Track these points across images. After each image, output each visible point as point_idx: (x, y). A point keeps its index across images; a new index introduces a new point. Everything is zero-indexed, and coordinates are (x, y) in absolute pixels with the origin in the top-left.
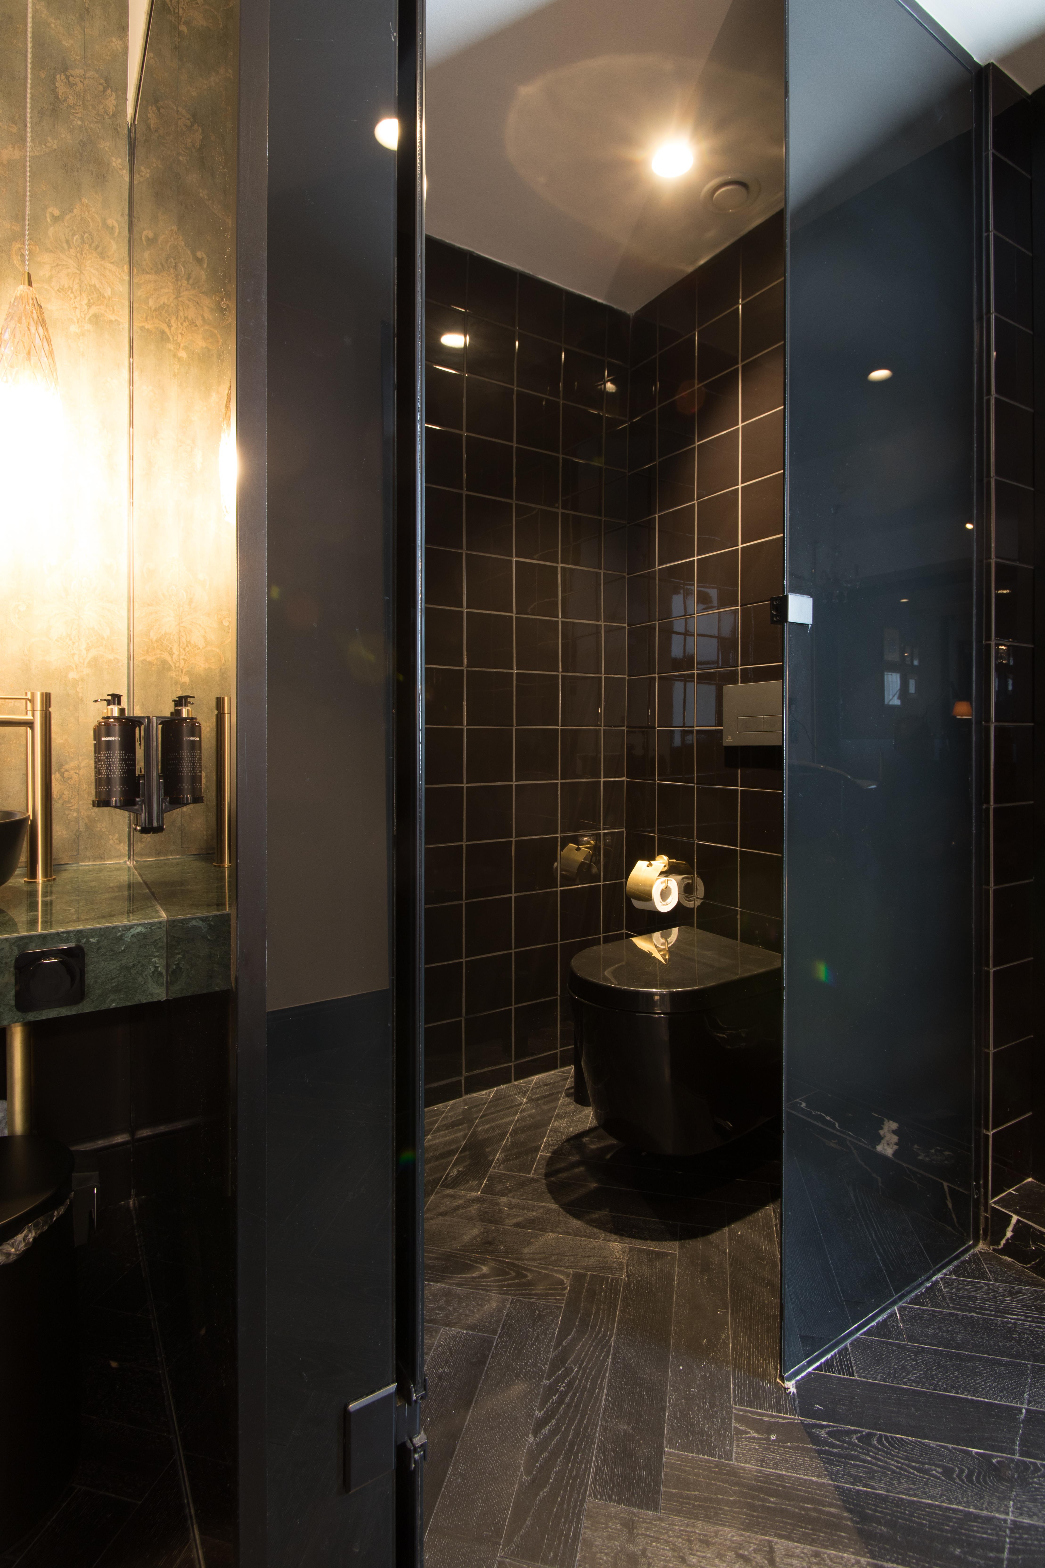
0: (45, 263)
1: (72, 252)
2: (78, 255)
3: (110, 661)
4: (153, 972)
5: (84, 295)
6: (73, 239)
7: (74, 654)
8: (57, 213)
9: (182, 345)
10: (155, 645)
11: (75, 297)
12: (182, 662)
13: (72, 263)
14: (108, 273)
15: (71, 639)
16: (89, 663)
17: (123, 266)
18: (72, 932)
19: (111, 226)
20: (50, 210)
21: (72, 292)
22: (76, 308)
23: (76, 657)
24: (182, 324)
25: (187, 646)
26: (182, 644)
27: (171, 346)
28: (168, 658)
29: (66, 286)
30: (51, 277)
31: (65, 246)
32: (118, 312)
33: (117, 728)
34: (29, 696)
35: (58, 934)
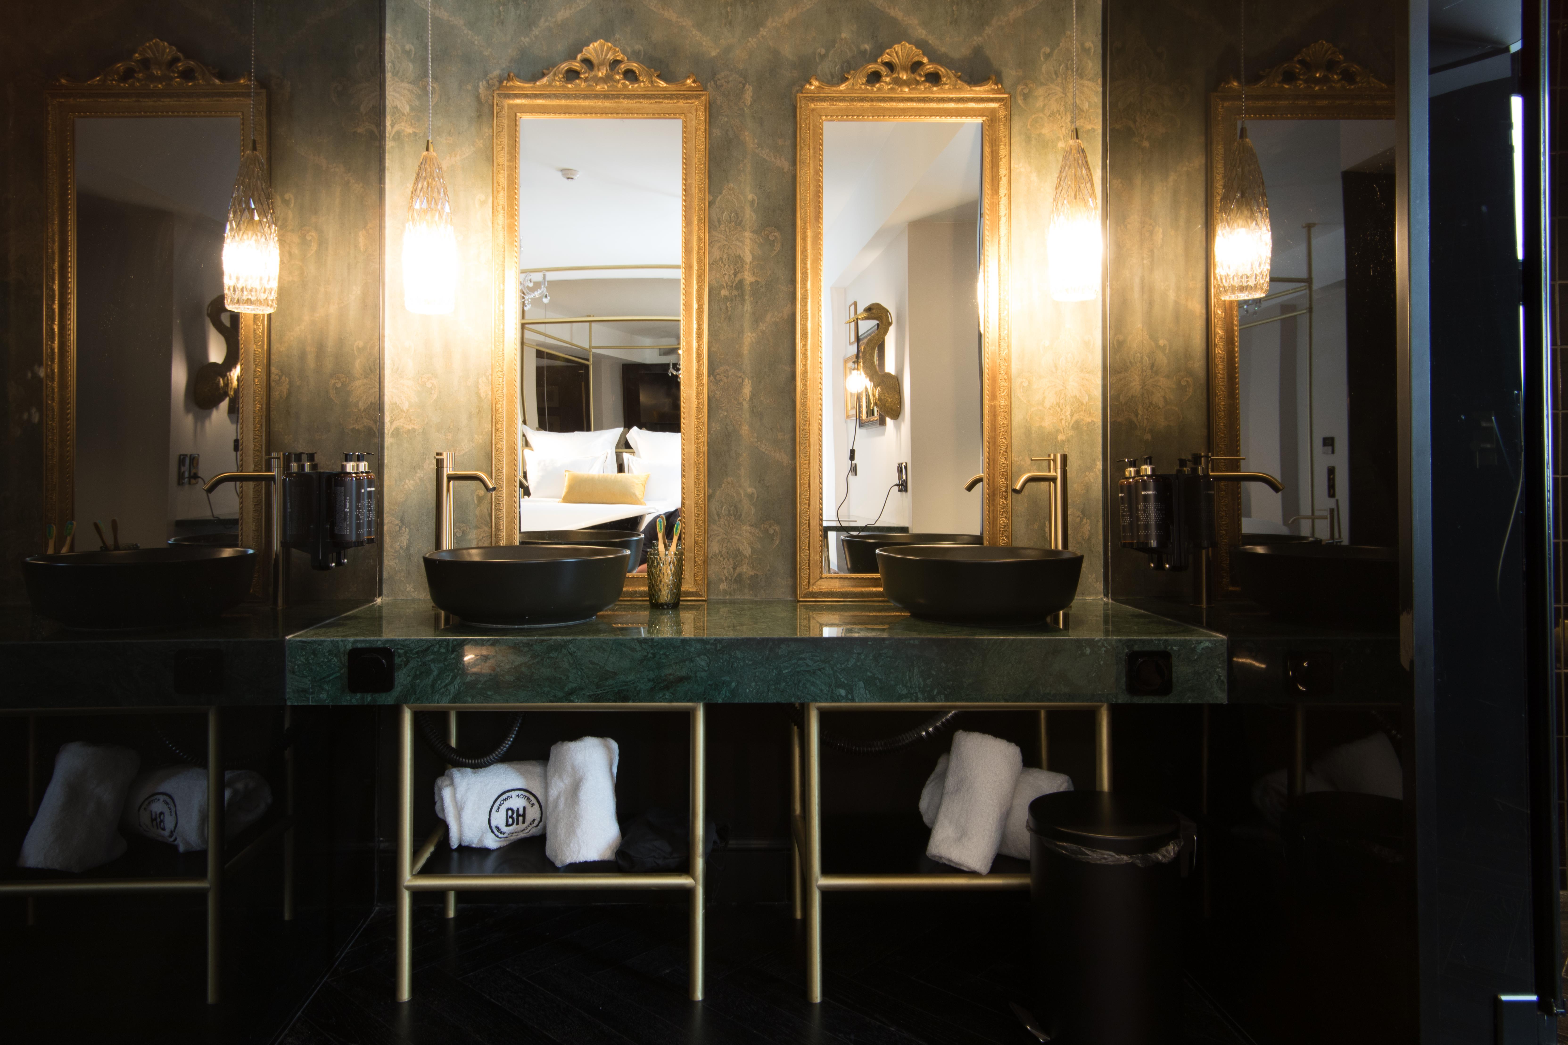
0: (1039, 96)
1: (1059, 80)
2: (1064, 81)
3: (1089, 423)
4: (1217, 680)
5: (1068, 114)
6: (1059, 69)
7: (1062, 419)
8: (1048, 50)
9: (1145, 136)
10: (1124, 407)
11: (1062, 118)
12: (1145, 421)
13: (1059, 89)
14: (1086, 89)
15: (1059, 407)
16: (1072, 426)
17: (1097, 80)
18: (1162, 640)
19: (1087, 48)
20: (1043, 50)
21: (1059, 114)
22: (1062, 126)
23: (1063, 422)
24: (1145, 117)
25: (1149, 406)
26: (1145, 405)
27: (1136, 140)
28: (1134, 419)
29: (1055, 110)
30: (1044, 106)
31: (1054, 77)
32: (1094, 120)
33: (1151, 483)
34: (1052, 457)
35: (1152, 640)
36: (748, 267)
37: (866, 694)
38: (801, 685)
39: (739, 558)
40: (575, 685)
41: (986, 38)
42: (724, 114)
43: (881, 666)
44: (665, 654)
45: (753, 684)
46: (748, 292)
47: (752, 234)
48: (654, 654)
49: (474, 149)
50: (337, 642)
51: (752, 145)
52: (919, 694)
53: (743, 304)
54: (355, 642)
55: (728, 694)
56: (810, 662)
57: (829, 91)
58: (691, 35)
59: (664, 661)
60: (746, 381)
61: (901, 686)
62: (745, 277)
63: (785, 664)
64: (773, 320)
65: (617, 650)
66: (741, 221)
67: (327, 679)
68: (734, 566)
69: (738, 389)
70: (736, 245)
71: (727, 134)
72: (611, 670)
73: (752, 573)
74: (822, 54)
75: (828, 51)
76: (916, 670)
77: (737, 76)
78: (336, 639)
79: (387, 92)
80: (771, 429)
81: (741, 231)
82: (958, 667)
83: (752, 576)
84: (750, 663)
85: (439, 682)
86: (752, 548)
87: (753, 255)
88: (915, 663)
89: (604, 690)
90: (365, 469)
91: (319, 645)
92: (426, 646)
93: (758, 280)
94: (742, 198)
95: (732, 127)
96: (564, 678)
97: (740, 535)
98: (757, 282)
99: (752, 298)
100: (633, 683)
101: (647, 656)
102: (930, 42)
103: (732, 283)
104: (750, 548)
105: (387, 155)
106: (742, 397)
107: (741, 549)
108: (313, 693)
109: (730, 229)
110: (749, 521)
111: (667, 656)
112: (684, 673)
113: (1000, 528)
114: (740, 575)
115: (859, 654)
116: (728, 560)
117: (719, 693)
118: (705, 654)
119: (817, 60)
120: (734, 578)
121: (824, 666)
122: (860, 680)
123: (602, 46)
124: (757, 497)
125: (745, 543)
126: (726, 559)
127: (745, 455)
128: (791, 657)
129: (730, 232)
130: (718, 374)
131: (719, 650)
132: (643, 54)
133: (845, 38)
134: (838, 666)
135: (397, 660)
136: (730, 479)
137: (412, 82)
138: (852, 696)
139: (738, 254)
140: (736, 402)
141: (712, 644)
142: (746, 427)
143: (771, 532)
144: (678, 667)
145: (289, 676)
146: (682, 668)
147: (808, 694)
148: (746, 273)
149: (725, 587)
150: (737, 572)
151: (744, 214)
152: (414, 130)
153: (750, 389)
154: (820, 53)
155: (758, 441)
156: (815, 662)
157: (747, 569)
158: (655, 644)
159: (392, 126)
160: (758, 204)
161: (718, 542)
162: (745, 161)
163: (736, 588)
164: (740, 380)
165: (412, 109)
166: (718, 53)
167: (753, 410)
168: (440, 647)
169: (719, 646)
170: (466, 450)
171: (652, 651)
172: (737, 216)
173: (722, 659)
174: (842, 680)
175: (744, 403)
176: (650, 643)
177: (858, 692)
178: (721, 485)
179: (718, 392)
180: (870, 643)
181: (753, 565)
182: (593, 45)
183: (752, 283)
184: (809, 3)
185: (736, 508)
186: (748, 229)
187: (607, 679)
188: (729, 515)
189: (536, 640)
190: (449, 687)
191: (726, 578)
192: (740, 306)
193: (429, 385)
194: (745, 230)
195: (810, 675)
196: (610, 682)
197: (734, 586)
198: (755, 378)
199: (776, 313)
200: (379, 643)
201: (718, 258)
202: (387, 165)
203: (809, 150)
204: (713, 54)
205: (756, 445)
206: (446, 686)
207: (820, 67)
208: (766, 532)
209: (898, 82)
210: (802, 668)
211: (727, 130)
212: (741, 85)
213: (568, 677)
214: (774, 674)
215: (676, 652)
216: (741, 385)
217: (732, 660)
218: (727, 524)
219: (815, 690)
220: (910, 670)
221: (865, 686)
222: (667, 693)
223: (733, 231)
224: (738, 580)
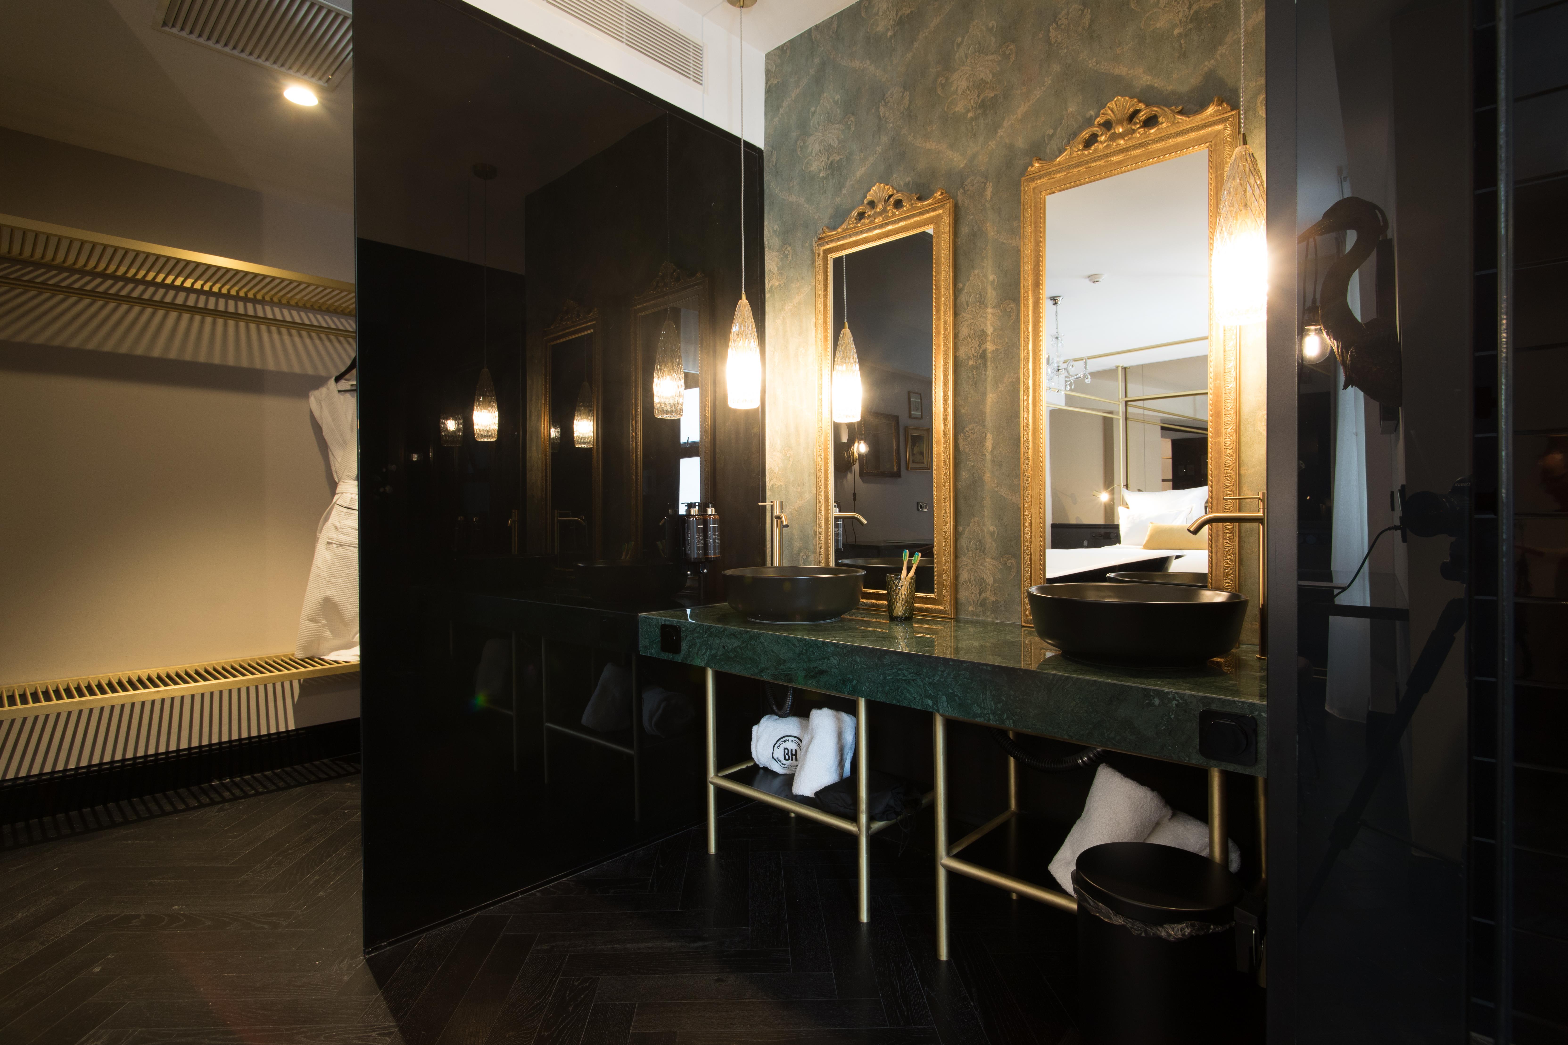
18: (1246, 703)
35: (1234, 702)
36: (990, 338)
37: (948, 708)
38: (900, 690)
39: (984, 585)
40: (764, 666)
41: (1219, 58)
42: (970, 213)
43: (960, 685)
44: (812, 651)
45: (867, 684)
46: (989, 360)
47: (993, 309)
48: (806, 650)
49: (810, 287)
50: (658, 619)
51: (992, 233)
52: (991, 715)
53: (986, 371)
54: (665, 620)
55: (851, 689)
56: (906, 673)
57: (1048, 167)
58: (945, 156)
59: (812, 656)
60: (988, 435)
61: (976, 705)
62: (988, 347)
63: (888, 672)
64: (1009, 380)
65: (785, 644)
66: (984, 300)
67: (655, 642)
68: (979, 592)
69: (982, 442)
70: (981, 321)
71: (972, 229)
72: (783, 658)
73: (994, 599)
74: (1050, 134)
75: (1055, 129)
76: (988, 693)
77: (980, 178)
78: (658, 618)
79: (766, 261)
80: (1009, 475)
81: (984, 308)
82: (1025, 697)
83: (993, 601)
84: (865, 667)
85: (700, 652)
86: (994, 578)
87: (993, 327)
88: (988, 687)
89: (779, 672)
90: (695, 513)
91: (652, 620)
92: (693, 628)
93: (998, 348)
94: (985, 280)
95: (977, 222)
96: (758, 660)
97: (984, 566)
98: (997, 350)
99: (993, 364)
100: (795, 670)
101: (802, 651)
102: (1156, 85)
103: (978, 354)
104: (992, 578)
105: (766, 303)
106: (985, 449)
107: (985, 578)
108: (649, 649)
109: (975, 308)
110: (991, 555)
111: (814, 653)
112: (823, 667)
113: (1224, 570)
114: (984, 600)
115: (943, 672)
116: (975, 586)
117: (846, 687)
118: (836, 655)
119: (1046, 141)
120: (979, 602)
121: (916, 678)
122: (943, 695)
123: (879, 187)
124: (998, 534)
125: (988, 573)
126: (974, 586)
127: (987, 498)
128: (893, 666)
129: (975, 311)
130: (967, 432)
131: (845, 653)
132: (911, 183)
133: (1072, 112)
134: (927, 679)
135: (682, 635)
136: (976, 519)
137: (778, 251)
138: (937, 707)
139: (982, 328)
140: (980, 454)
141: (841, 648)
142: (988, 475)
143: (1009, 564)
144: (820, 662)
145: (641, 637)
146: (823, 664)
147: (905, 699)
148: (988, 343)
149: (973, 609)
150: (982, 597)
151: (986, 293)
152: (779, 283)
153: (992, 442)
154: (1049, 134)
155: (998, 486)
156: (910, 674)
157: (990, 595)
158: (807, 643)
159: (769, 283)
160: (997, 283)
161: (968, 571)
162: (987, 248)
163: (981, 610)
164: (984, 435)
165: (778, 269)
166: (966, 163)
167: (994, 460)
168: (700, 629)
169: (845, 651)
170: (808, 499)
171: (805, 648)
172: (981, 296)
173: (847, 660)
174: (930, 692)
175: (987, 454)
176: (804, 642)
177: (941, 704)
178: (970, 524)
179: (967, 447)
180: (951, 663)
181: (995, 592)
182: (873, 189)
183: (993, 351)
184: (1039, 93)
185: (981, 543)
186: (990, 306)
187: (780, 665)
188: (976, 549)
189: (744, 630)
190: (704, 656)
191: (973, 601)
192: (984, 372)
193: (788, 455)
194: (987, 307)
195: (906, 684)
196: (782, 667)
197: (980, 609)
198: (995, 433)
199: (1012, 374)
200: (675, 623)
201: (967, 335)
202: (766, 310)
203: (1031, 225)
204: (962, 166)
205: (997, 490)
206: (703, 655)
207: (1048, 147)
208: (1005, 564)
209: (1114, 137)
210: (901, 677)
211: (973, 226)
212: (983, 185)
213: (760, 659)
214: (881, 679)
215: (819, 651)
216: (984, 439)
217: (854, 663)
218: (974, 557)
219: (910, 697)
220: (983, 693)
221: (947, 700)
222: (814, 681)
223: (978, 309)
224: (983, 604)
